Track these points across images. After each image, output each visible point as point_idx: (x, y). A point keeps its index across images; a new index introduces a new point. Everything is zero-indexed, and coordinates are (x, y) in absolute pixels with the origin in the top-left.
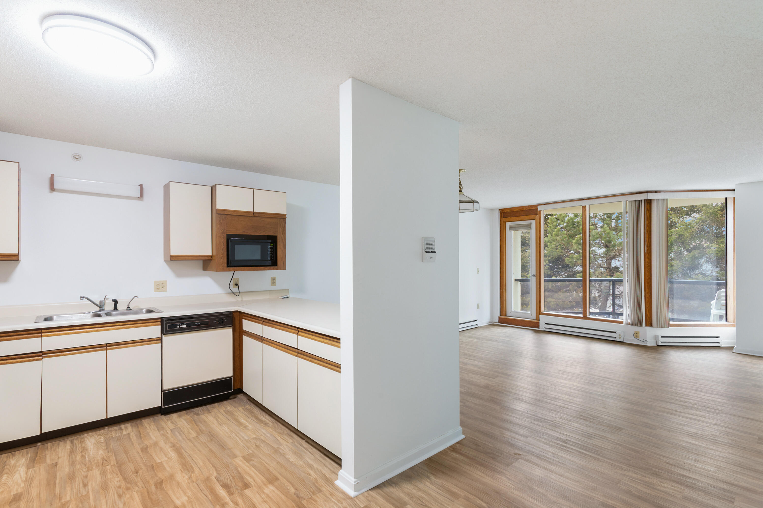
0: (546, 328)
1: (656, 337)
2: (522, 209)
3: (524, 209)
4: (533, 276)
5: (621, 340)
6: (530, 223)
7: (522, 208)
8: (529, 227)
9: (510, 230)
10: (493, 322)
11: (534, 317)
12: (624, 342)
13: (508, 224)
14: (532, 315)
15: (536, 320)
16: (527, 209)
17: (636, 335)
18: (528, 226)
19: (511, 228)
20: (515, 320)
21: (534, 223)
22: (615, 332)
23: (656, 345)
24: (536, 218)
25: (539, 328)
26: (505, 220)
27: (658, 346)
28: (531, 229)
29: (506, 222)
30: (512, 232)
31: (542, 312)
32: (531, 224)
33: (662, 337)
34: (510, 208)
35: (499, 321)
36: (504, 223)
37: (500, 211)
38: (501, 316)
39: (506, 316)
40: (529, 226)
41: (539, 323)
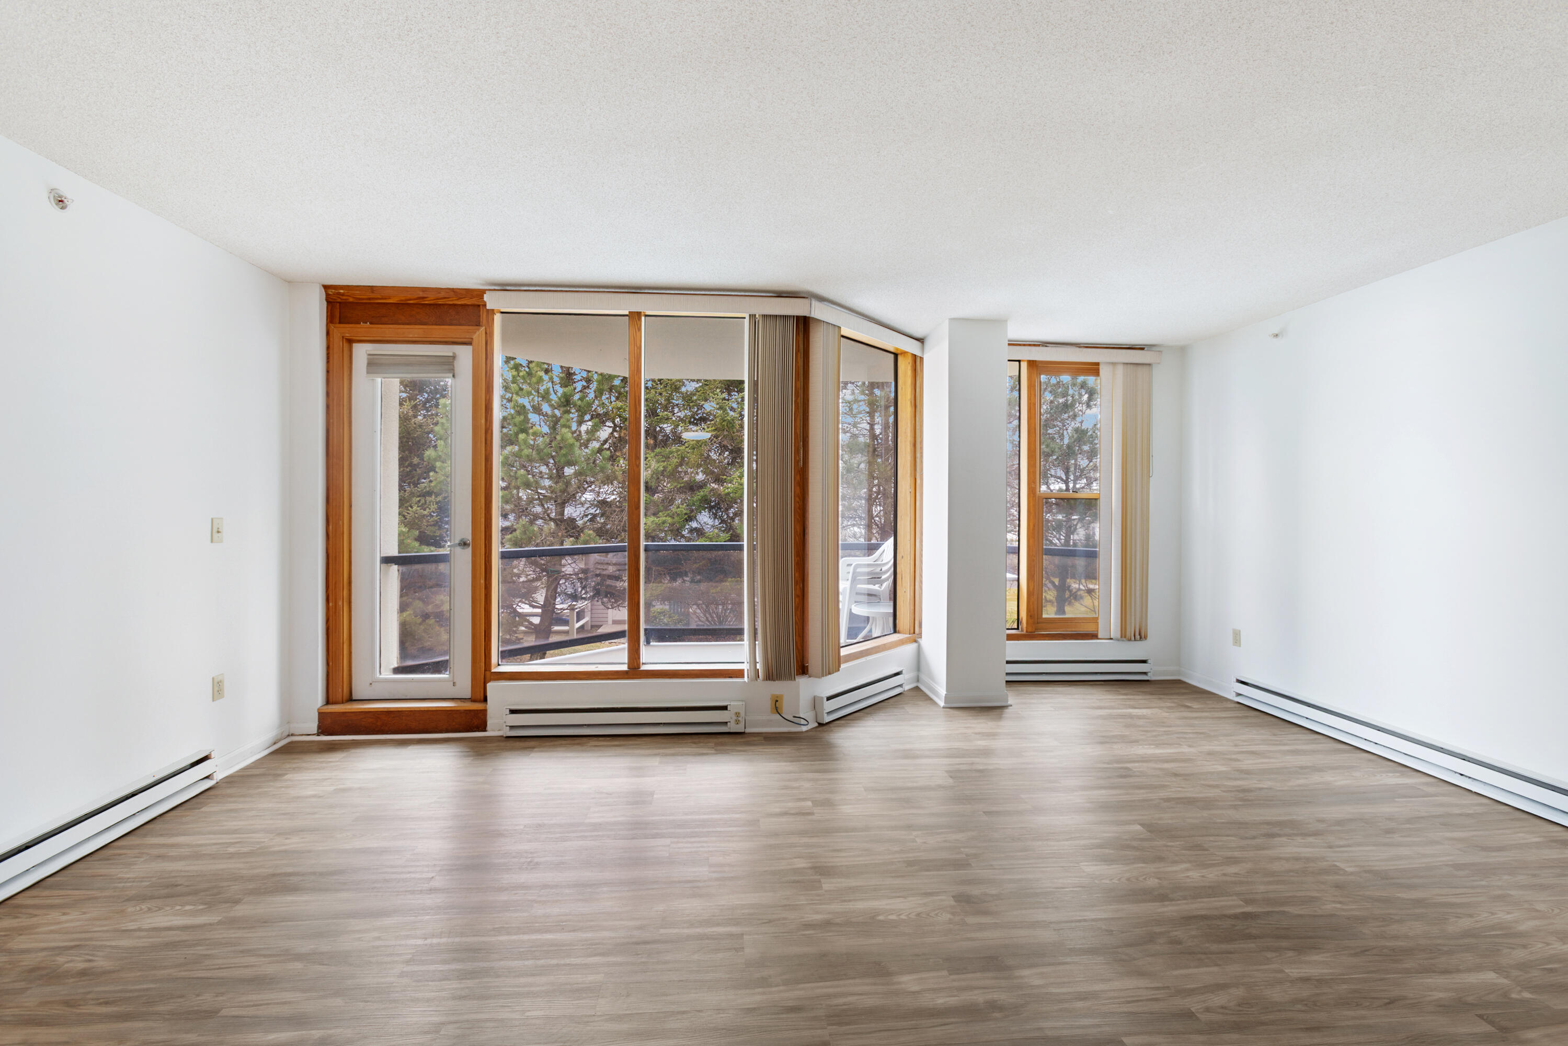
0: (512, 727)
1: (815, 703)
2: (423, 298)
3: (431, 297)
4: (460, 544)
5: (739, 728)
6: (451, 354)
7: (421, 294)
8: (447, 367)
9: (368, 373)
10: (292, 735)
11: (464, 687)
12: (748, 730)
13: (361, 352)
14: (454, 684)
15: (472, 700)
16: (440, 302)
17: (776, 705)
18: (443, 364)
19: (374, 365)
20: (389, 713)
21: (464, 356)
22: (725, 708)
23: (816, 725)
24: (475, 337)
25: (484, 730)
26: (348, 330)
27: (820, 725)
28: (454, 376)
29: (350, 342)
30: (379, 380)
31: (493, 670)
32: (454, 357)
33: (829, 699)
34: (372, 288)
35: (319, 727)
36: (346, 345)
37: (327, 295)
38: (328, 702)
39: (351, 700)
40: (448, 364)
41: (484, 712)
